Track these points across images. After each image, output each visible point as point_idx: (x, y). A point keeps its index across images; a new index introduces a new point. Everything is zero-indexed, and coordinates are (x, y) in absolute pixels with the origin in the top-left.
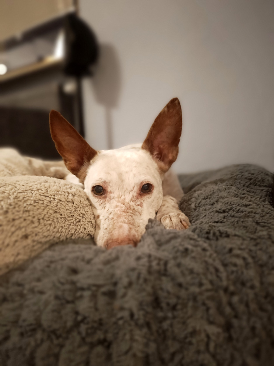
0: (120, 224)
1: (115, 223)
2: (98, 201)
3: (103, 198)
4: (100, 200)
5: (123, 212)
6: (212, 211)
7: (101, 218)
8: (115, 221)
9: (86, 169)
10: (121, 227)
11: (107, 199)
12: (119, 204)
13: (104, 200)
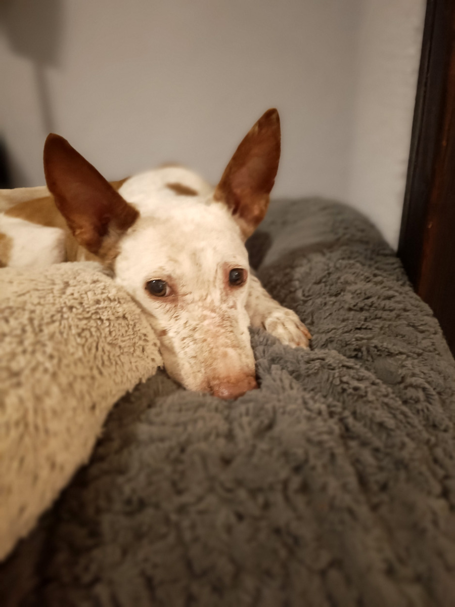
0: (222, 349)
1: (212, 348)
2: (160, 306)
3: (170, 301)
4: (164, 304)
5: (219, 326)
6: (341, 307)
7: (171, 334)
8: (211, 345)
9: (117, 242)
10: (225, 355)
11: (180, 304)
12: (207, 313)
13: (173, 306)
